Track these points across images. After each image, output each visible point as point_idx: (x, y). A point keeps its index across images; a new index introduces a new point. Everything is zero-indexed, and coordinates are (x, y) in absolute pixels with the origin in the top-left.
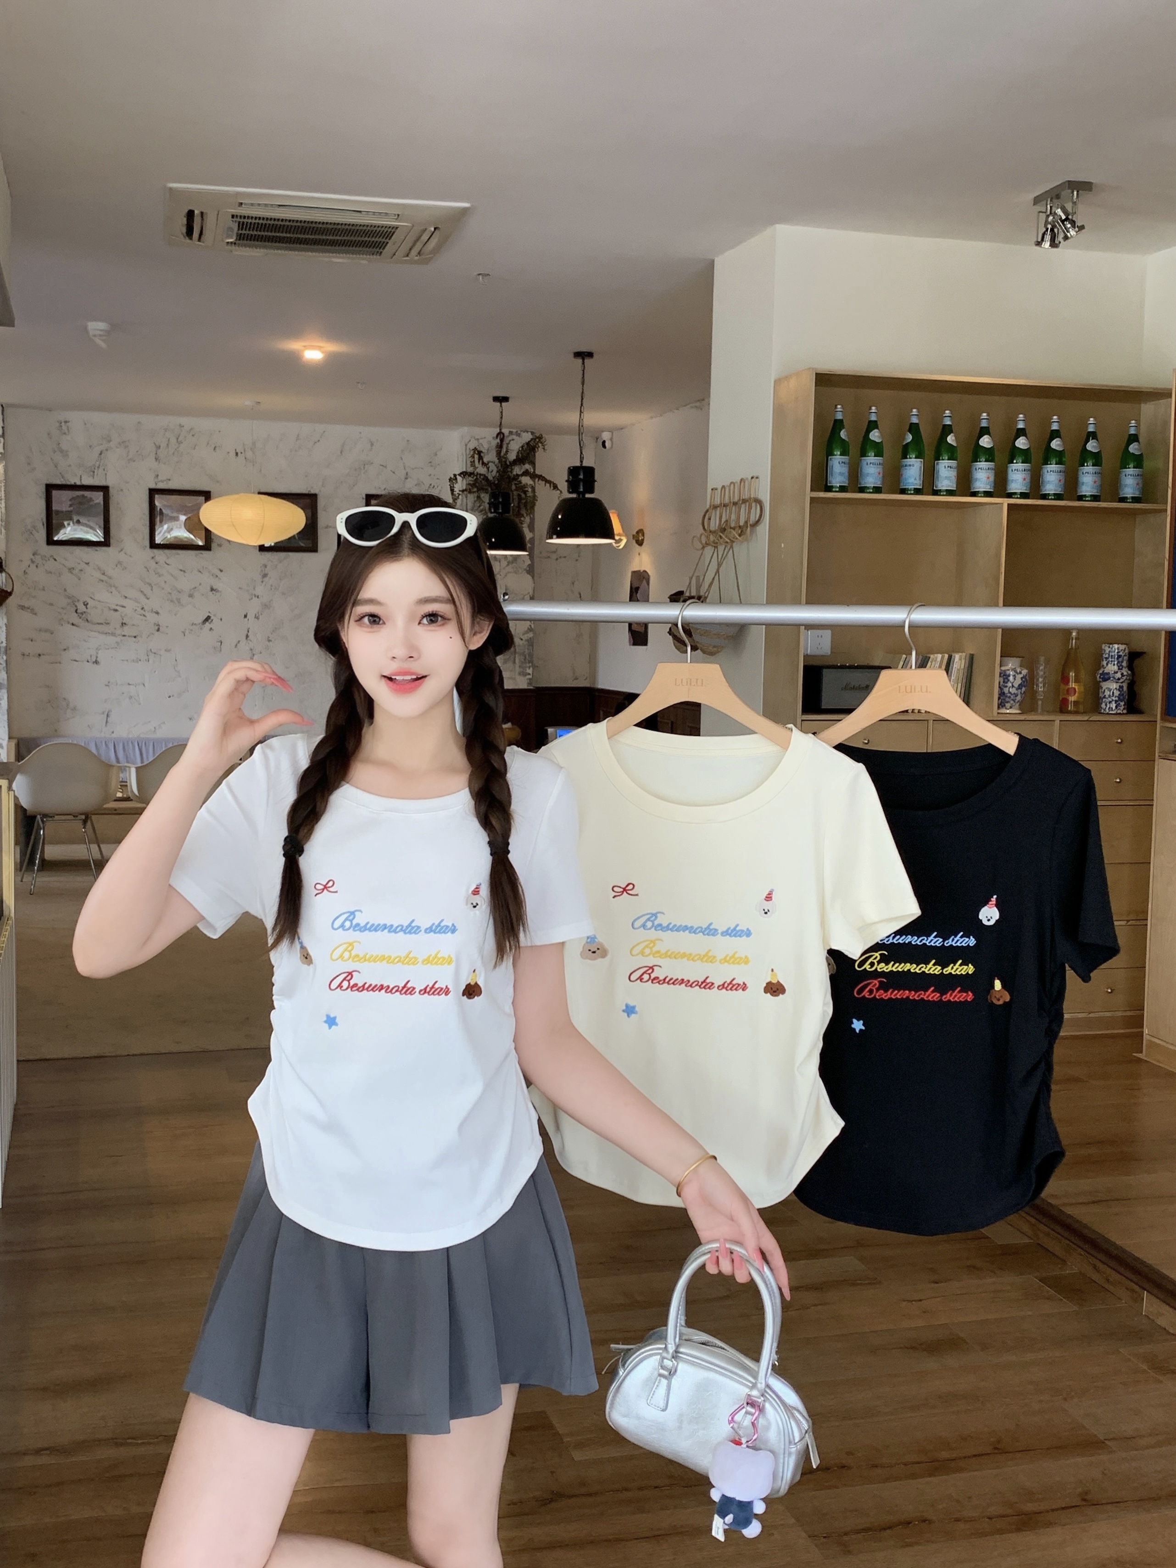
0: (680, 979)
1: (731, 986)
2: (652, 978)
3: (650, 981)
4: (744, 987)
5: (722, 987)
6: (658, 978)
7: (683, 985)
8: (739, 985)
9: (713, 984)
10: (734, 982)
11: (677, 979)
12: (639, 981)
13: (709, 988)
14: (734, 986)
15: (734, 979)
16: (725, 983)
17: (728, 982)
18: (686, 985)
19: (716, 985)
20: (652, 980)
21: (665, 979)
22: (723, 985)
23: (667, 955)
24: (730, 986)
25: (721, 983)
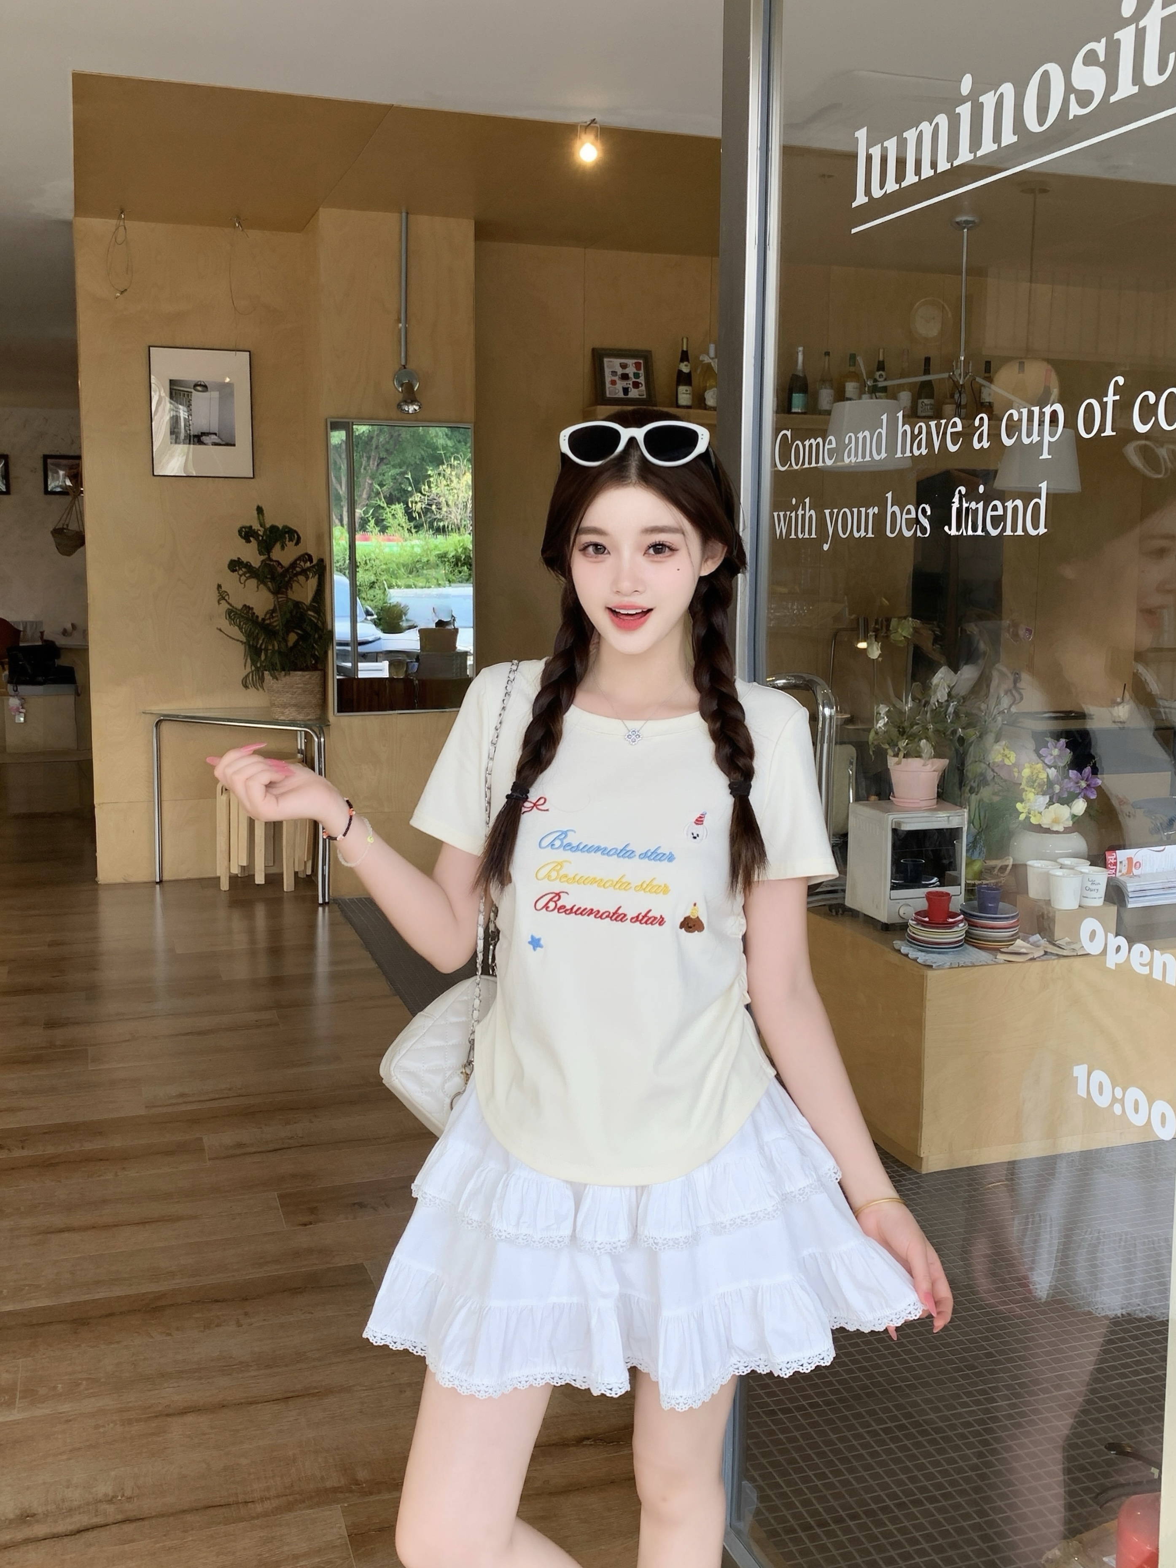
0: (588, 909)
1: (646, 919)
2: (558, 906)
3: (556, 910)
4: (661, 922)
5: (636, 919)
6: (565, 907)
7: (592, 916)
8: (655, 918)
9: (625, 915)
10: (650, 915)
11: (586, 909)
12: (544, 909)
13: (621, 920)
14: (650, 918)
15: (650, 911)
16: (639, 915)
17: (643, 914)
18: (595, 917)
19: (629, 917)
20: (559, 909)
21: (572, 909)
22: (638, 917)
23: (575, 880)
24: (644, 919)
25: (635, 915)
